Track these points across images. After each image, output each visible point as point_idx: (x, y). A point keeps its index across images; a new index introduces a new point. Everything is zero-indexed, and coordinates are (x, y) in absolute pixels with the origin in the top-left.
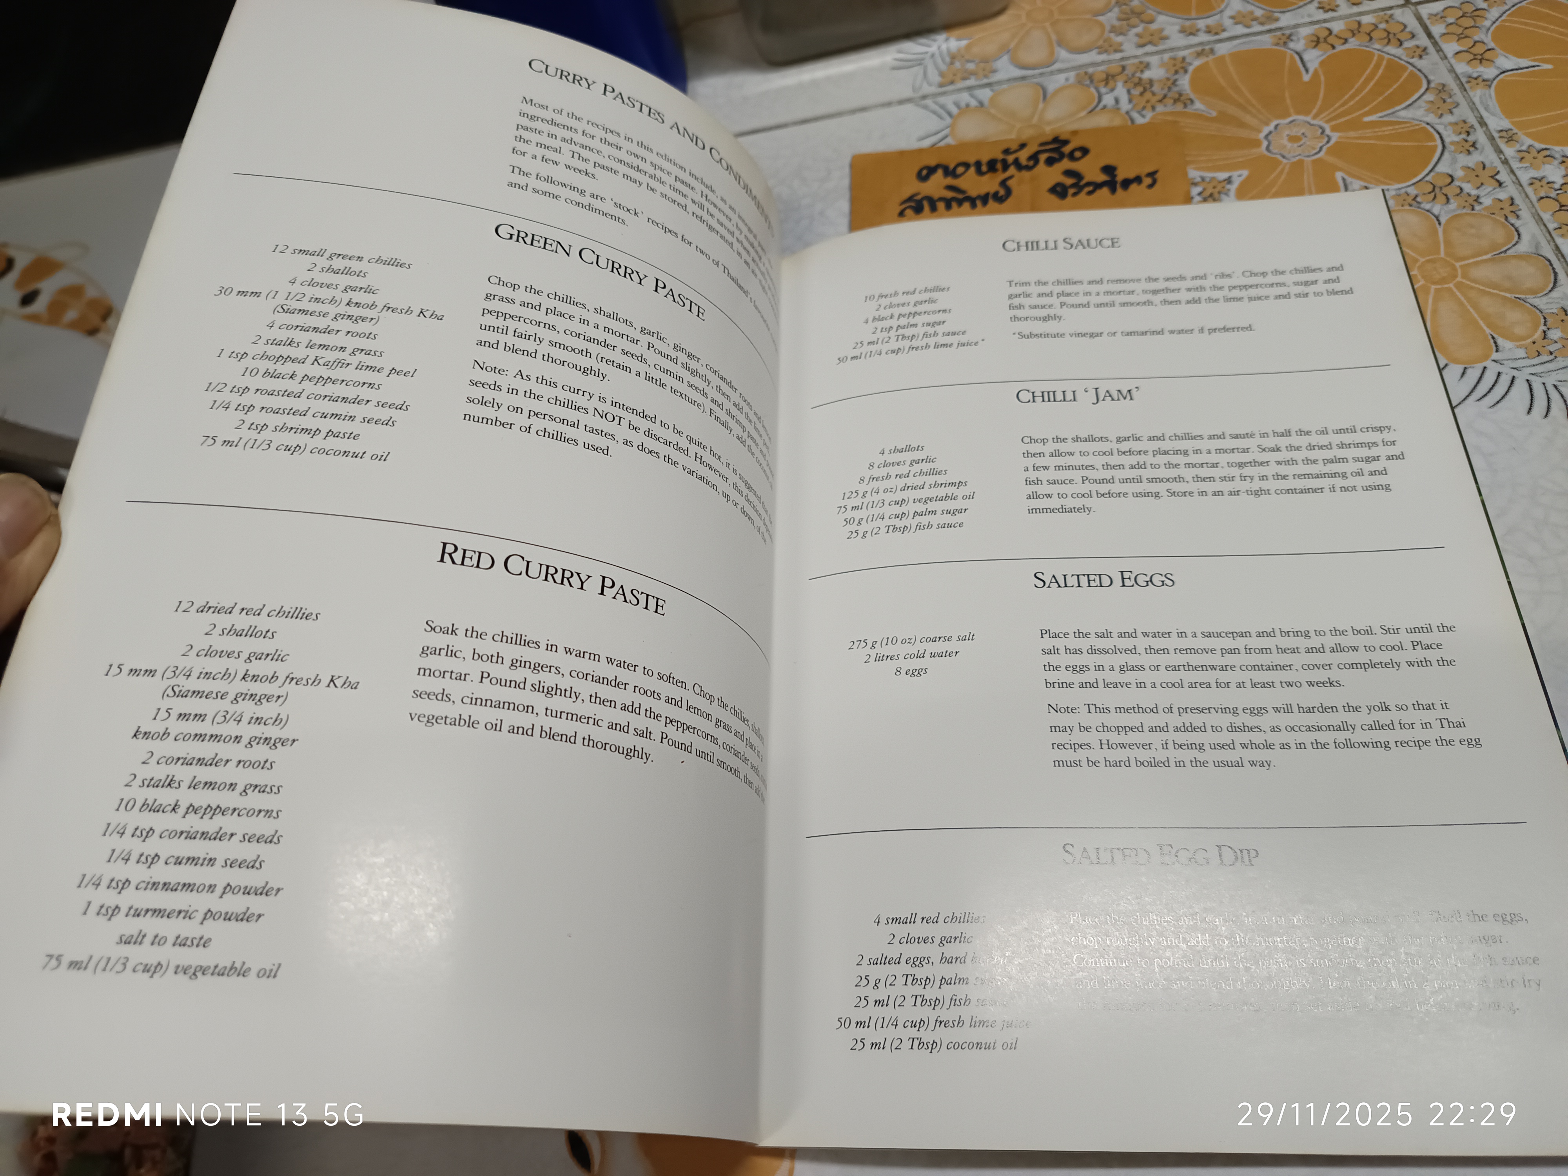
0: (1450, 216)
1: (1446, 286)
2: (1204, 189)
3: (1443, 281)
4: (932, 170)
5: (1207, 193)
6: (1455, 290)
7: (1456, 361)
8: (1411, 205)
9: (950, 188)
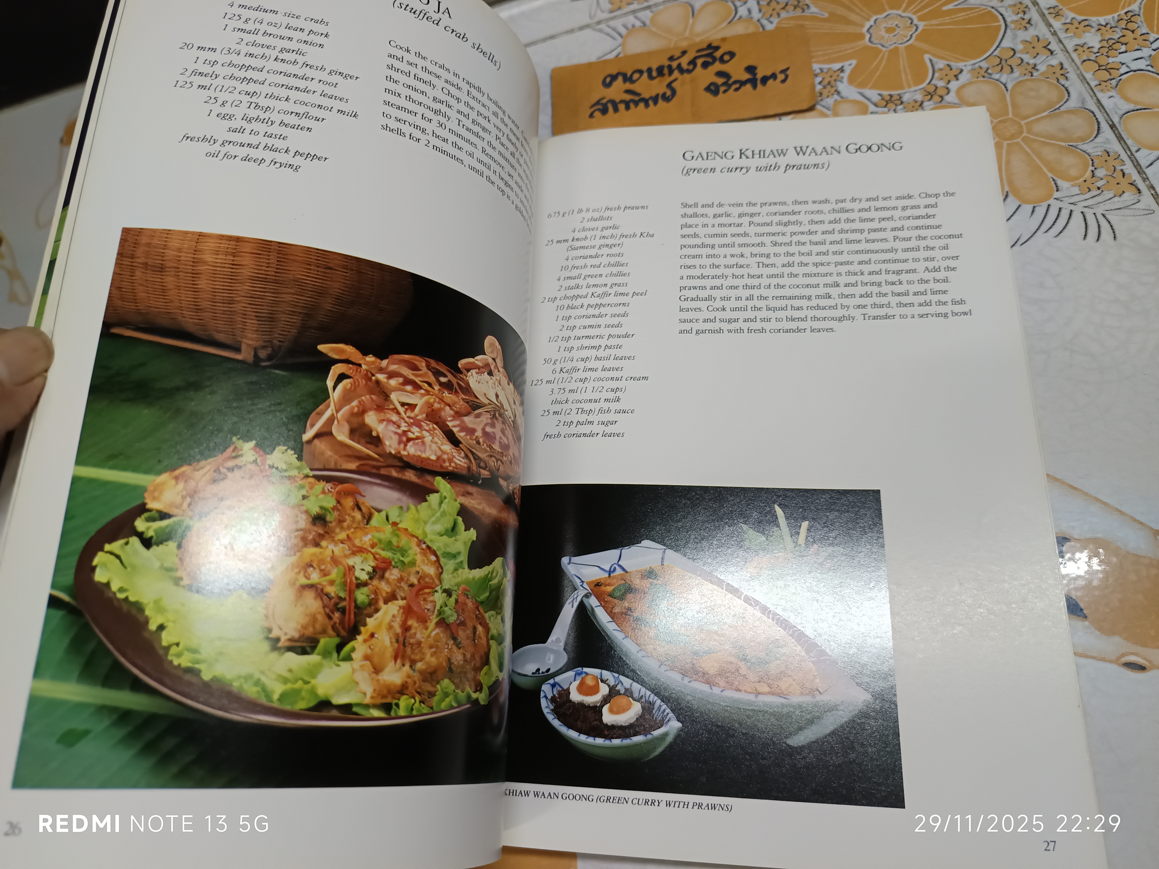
0: (1015, 82)
1: (1016, 141)
2: (823, 79)
3: (1013, 137)
4: (614, 78)
5: (826, 82)
6: (1023, 144)
7: (1027, 202)
8: (984, 77)
9: (628, 92)
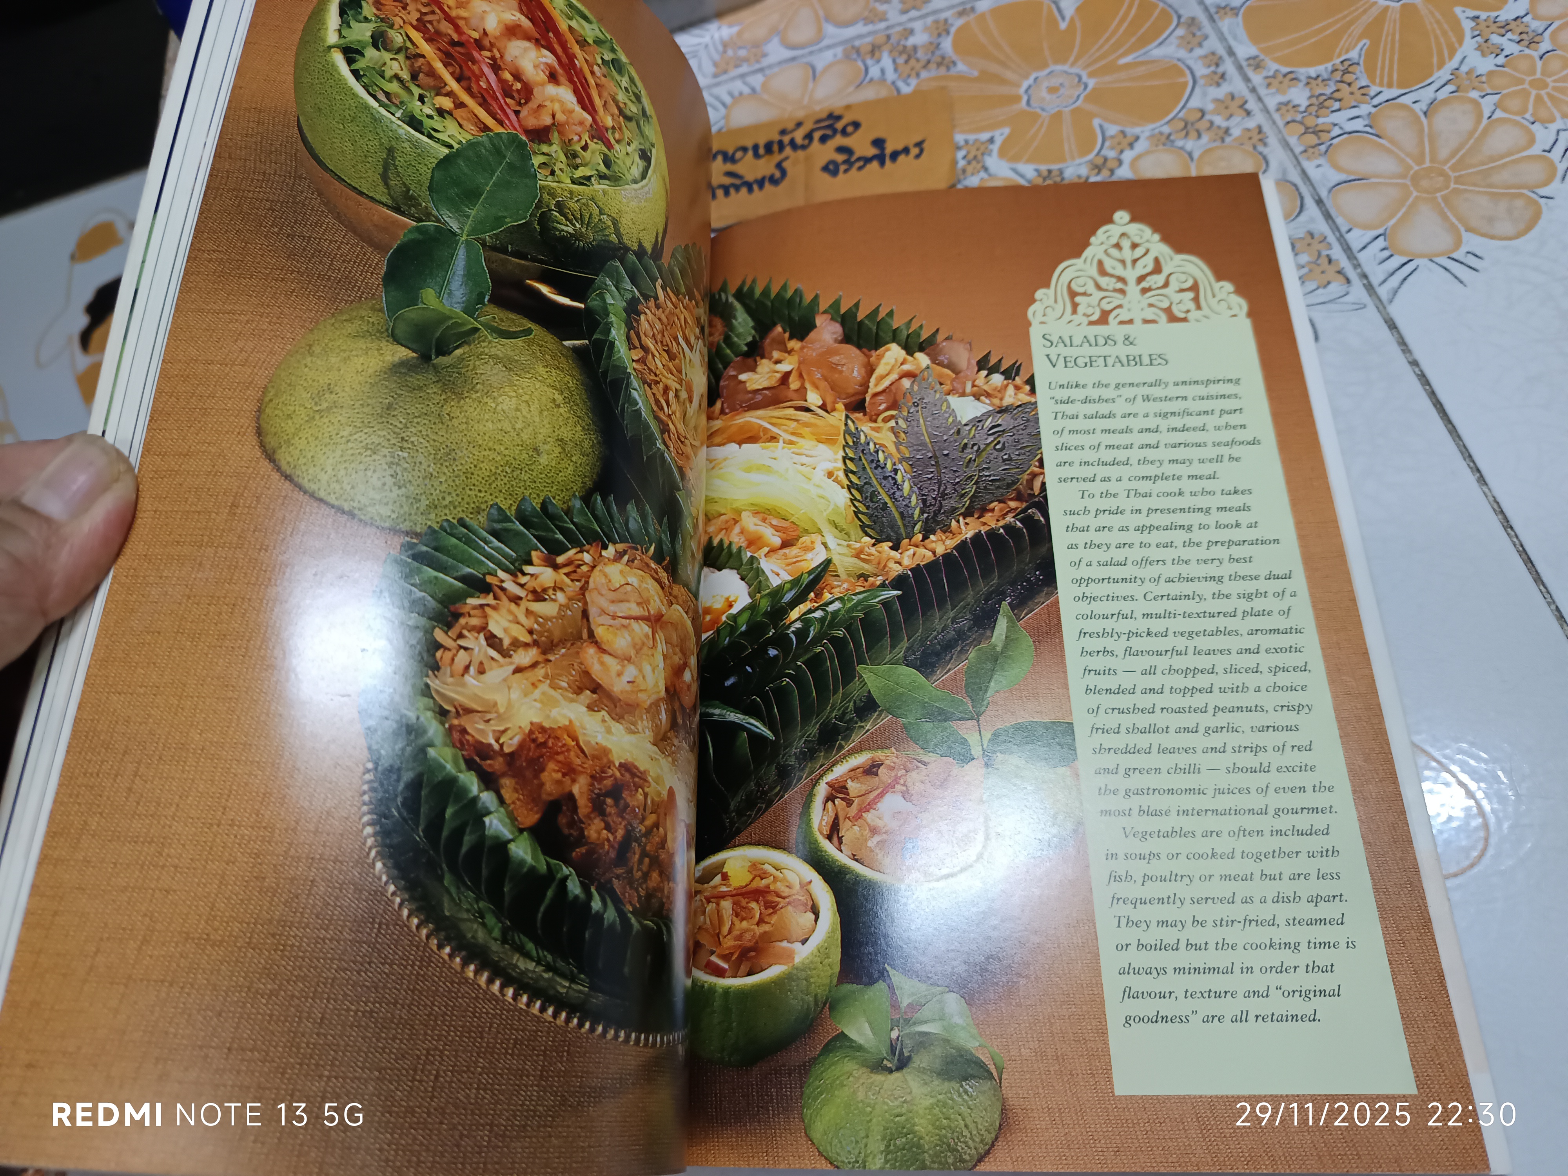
0: (1202, 151)
2: (968, 153)
5: (971, 156)
8: (1164, 145)
9: (729, 174)
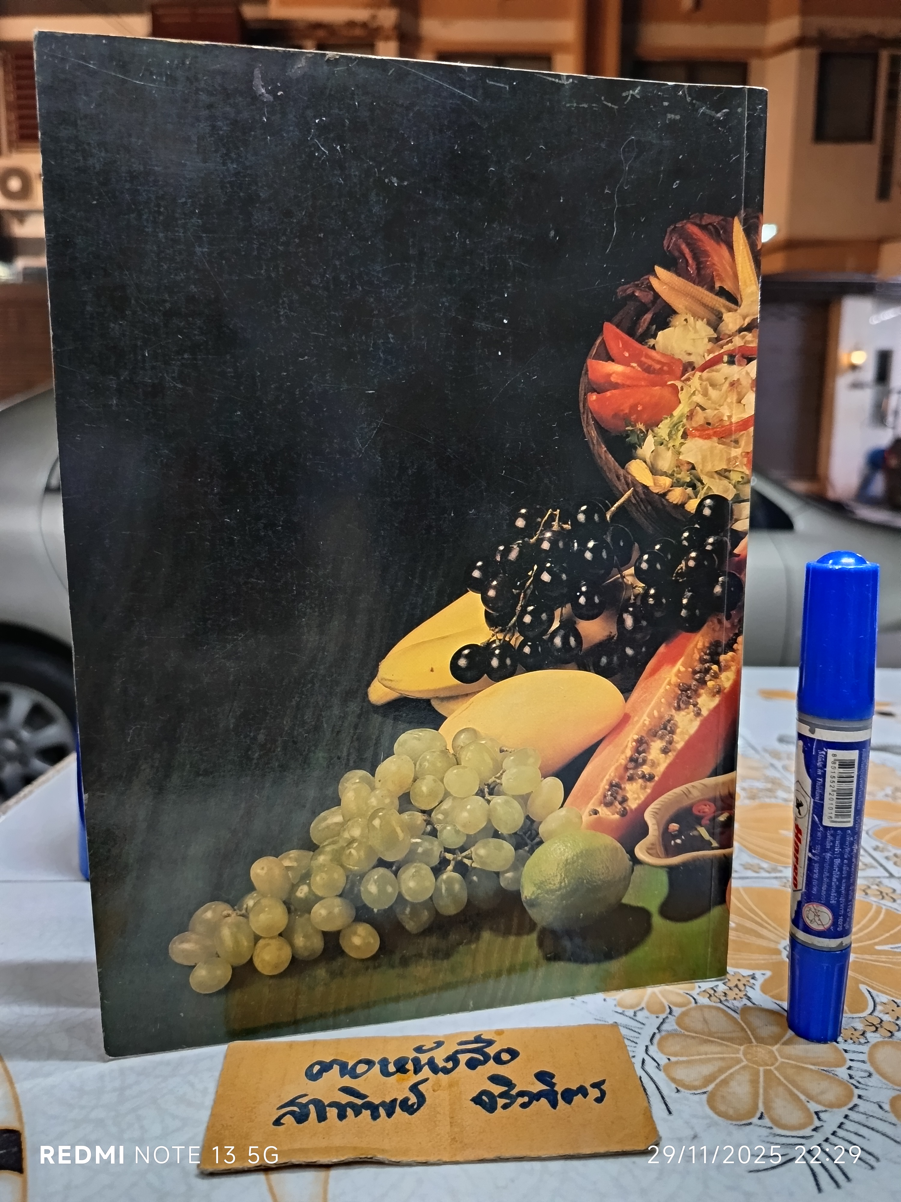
4: (326, 1067)
9: (346, 1090)
